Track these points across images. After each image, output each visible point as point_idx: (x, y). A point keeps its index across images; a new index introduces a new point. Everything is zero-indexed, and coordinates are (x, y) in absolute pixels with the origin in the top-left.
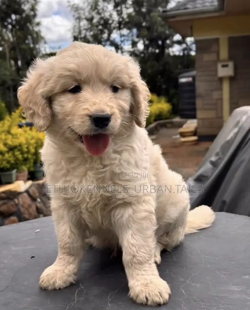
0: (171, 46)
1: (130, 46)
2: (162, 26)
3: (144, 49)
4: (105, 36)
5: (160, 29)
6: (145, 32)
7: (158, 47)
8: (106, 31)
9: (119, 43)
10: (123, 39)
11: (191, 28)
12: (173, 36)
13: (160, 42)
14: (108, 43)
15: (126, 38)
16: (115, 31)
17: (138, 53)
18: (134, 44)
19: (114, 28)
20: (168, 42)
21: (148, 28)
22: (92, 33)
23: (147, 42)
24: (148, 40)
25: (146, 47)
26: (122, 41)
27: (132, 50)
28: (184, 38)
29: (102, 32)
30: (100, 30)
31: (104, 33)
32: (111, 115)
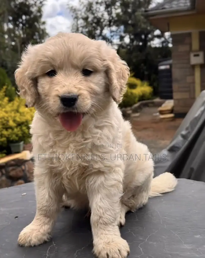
0: (152, 39)
1: (119, 40)
2: (145, 23)
3: (130, 42)
4: (98, 32)
5: (143, 26)
6: (131, 29)
7: (141, 40)
8: (99, 28)
9: (110, 37)
10: (112, 34)
11: (168, 24)
12: (154, 31)
13: (143, 37)
14: (101, 37)
15: (115, 33)
16: (106, 28)
17: (125, 46)
18: (122, 38)
19: (105, 26)
20: (150, 36)
21: (133, 25)
22: (87, 30)
23: (132, 37)
24: (133, 35)
25: (132, 40)
26: (112, 36)
27: (119, 43)
28: (163, 32)
29: (95, 29)
30: (94, 27)
31: (97, 30)
32: (78, 96)
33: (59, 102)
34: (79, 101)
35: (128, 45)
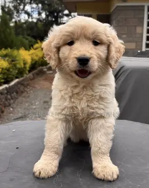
0: (62, 17)
1: (37, 15)
2: (57, 4)
3: (46, 18)
5: (56, 6)
6: (47, 7)
7: (54, 17)
8: (23, 5)
9: (30, 12)
10: (33, 10)
11: (76, 7)
12: (63, 11)
13: (56, 14)
14: (23, 12)
15: (35, 10)
16: (28, 5)
17: (41, 19)
18: (40, 14)
19: (27, 3)
20: (60, 14)
21: (49, 5)
22: (13, 5)
23: (48, 13)
24: (48, 12)
25: (47, 16)
26: (32, 12)
27: (38, 17)
28: (70, 12)
29: (20, 5)
30: (18, 3)
31: (21, 5)
32: (90, 58)
33: (76, 62)
34: (91, 62)
35: (44, 20)
